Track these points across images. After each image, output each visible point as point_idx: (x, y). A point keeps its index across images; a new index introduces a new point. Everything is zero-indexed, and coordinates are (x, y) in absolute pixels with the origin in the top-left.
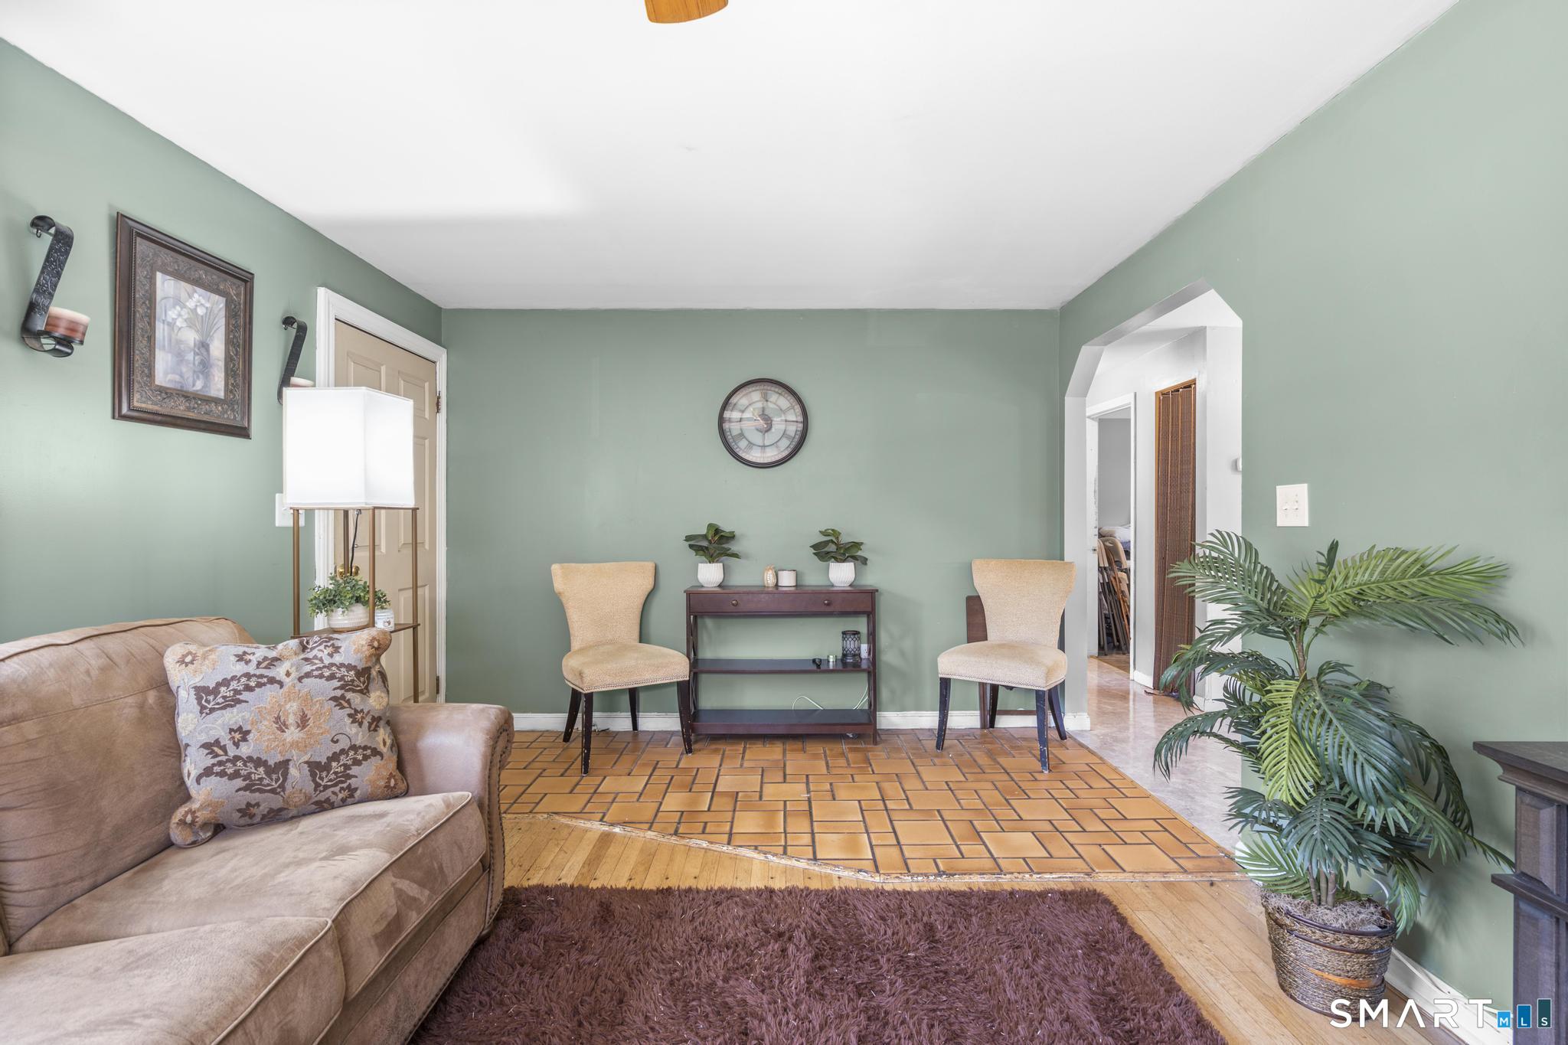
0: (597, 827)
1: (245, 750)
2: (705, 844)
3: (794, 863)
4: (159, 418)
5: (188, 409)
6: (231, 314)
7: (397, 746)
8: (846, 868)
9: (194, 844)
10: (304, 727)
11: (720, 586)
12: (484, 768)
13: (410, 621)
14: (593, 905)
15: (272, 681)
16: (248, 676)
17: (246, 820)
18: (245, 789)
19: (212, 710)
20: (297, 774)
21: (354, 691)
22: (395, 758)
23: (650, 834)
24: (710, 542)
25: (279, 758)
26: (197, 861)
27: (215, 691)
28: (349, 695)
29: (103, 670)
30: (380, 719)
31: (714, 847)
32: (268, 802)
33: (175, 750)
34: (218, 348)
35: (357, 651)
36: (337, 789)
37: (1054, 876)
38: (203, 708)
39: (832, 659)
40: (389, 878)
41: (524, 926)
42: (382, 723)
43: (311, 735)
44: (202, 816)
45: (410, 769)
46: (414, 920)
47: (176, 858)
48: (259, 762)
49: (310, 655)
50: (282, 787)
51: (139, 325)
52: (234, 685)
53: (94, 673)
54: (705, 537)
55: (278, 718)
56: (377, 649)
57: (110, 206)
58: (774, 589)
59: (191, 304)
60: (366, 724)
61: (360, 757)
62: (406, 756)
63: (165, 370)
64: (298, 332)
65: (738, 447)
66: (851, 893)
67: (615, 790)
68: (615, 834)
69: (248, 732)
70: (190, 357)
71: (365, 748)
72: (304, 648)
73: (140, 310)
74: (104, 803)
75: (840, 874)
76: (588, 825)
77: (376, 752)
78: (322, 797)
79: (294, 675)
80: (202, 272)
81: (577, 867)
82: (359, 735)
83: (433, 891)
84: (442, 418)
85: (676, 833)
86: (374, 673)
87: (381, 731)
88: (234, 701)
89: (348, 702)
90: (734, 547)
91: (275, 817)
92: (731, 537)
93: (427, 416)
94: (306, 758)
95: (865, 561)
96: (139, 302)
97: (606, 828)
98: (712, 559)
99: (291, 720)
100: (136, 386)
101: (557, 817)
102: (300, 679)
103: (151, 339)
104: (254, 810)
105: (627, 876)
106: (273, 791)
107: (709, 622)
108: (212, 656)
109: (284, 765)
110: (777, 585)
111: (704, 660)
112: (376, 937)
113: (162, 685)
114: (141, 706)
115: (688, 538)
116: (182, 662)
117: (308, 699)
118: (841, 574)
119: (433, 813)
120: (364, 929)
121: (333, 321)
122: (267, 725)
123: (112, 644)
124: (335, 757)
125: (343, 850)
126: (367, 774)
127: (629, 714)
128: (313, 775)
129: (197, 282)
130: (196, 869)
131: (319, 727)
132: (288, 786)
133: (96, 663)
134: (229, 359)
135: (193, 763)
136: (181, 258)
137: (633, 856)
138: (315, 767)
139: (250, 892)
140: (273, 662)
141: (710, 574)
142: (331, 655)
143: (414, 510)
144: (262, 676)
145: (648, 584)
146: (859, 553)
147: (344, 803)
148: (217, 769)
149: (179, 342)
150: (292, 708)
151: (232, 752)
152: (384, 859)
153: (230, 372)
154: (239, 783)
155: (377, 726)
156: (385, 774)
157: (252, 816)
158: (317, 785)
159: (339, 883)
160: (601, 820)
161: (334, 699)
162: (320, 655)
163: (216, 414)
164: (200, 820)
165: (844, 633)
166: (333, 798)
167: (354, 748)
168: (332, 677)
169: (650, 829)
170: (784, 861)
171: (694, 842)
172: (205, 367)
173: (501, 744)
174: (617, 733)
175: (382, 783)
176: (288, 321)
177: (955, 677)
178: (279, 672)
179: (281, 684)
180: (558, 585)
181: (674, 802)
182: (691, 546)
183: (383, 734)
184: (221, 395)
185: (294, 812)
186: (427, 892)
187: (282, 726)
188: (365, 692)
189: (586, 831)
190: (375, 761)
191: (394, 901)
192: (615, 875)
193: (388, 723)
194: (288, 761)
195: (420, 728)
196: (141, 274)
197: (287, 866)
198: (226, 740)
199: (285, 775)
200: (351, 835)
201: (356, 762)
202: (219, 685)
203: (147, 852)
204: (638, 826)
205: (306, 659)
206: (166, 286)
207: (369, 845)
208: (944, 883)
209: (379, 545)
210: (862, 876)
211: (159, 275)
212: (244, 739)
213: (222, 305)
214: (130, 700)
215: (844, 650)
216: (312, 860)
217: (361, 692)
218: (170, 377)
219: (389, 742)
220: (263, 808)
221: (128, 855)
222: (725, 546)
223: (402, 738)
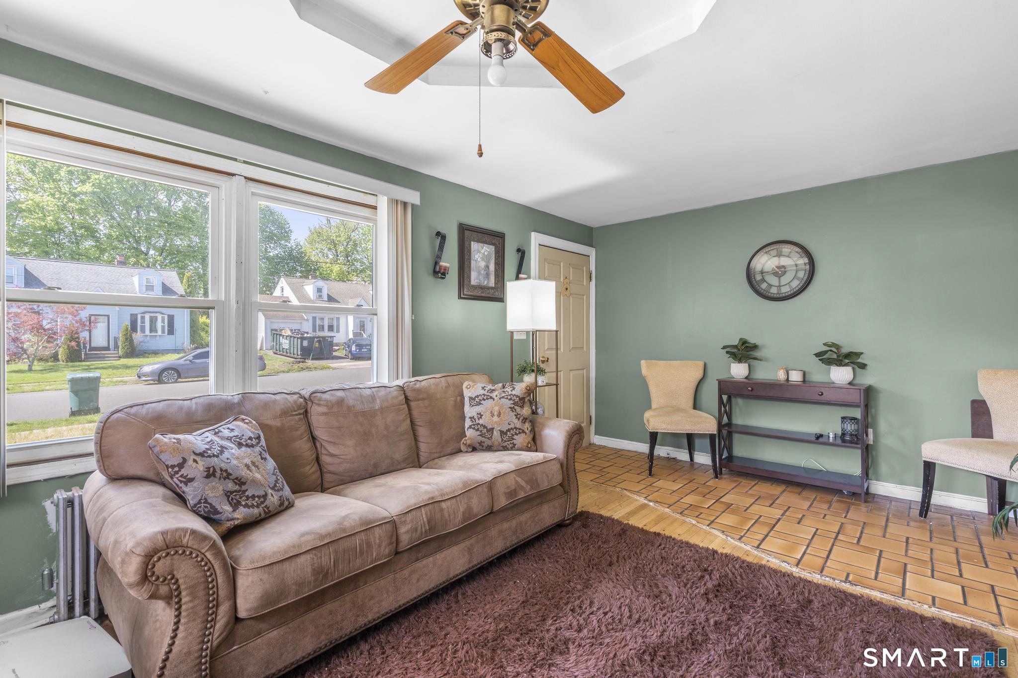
0: (642, 500)
1: (481, 422)
2: (694, 522)
3: (743, 545)
4: (472, 297)
5: (482, 292)
6: (497, 252)
7: (533, 430)
8: (775, 557)
9: (467, 452)
10: (499, 417)
11: (746, 378)
12: (565, 447)
13: (555, 383)
14: (619, 528)
15: (491, 398)
16: (484, 395)
17: (480, 447)
18: (480, 435)
19: (473, 406)
20: (496, 434)
21: (518, 406)
22: (532, 436)
23: (667, 510)
24: (739, 350)
25: (491, 427)
26: (464, 456)
27: (474, 399)
28: (516, 407)
29: (446, 387)
30: (526, 419)
31: (699, 525)
32: (487, 442)
33: (463, 418)
34: (492, 267)
35: (521, 390)
36: (509, 443)
37: (954, 614)
38: (471, 404)
39: (831, 436)
40: (513, 475)
41: (585, 526)
42: (527, 421)
43: (501, 420)
44: (469, 442)
45: (538, 442)
46: (522, 495)
47: (460, 454)
48: (485, 427)
49: (505, 390)
50: (491, 437)
51: (466, 263)
52: (480, 398)
53: (444, 388)
54: (735, 347)
55: (492, 412)
56: (528, 390)
57: (458, 221)
58: (786, 383)
59: (483, 251)
60: (521, 420)
61: (518, 432)
62: (537, 437)
63: (475, 278)
64: (522, 253)
65: (760, 288)
66: (767, 569)
67: (660, 486)
68: (649, 505)
69: (482, 415)
70: (482, 272)
71: (520, 429)
72: (504, 387)
73: (466, 257)
74: (443, 431)
75: (770, 559)
76: (638, 498)
77: (523, 432)
78: (504, 444)
79: (498, 397)
80: (486, 238)
81: (623, 514)
82: (518, 424)
83: (532, 488)
84: (593, 284)
85: (681, 513)
86: (526, 400)
87: (527, 424)
88: (479, 404)
89: (515, 410)
90: (757, 354)
91: (490, 449)
92: (755, 347)
93: (585, 284)
94: (499, 428)
95: (863, 366)
96: (466, 254)
97: (646, 502)
98: (740, 361)
99: (496, 413)
100: (465, 286)
101: (625, 491)
102: (500, 398)
103: (470, 267)
104: (483, 444)
105: (644, 524)
106: (488, 438)
107: (740, 401)
108: (475, 387)
109: (492, 429)
110: (788, 380)
111: (737, 425)
112: (505, 493)
113: (462, 395)
114: (455, 401)
115: (724, 348)
116: (467, 387)
117: (502, 406)
118: (841, 375)
119: (537, 458)
120: (501, 488)
121: (537, 245)
122: (488, 414)
123: (450, 379)
124: (509, 430)
125: (501, 462)
126: (520, 440)
127: (687, 451)
128: (501, 435)
129: (485, 242)
130: (464, 458)
131: (504, 418)
132: (493, 437)
133: (444, 385)
134: (496, 271)
135: (468, 423)
136: (479, 234)
137: (653, 517)
138: (502, 433)
139: (473, 466)
140: (492, 391)
141: (739, 371)
142: (511, 391)
143: (557, 331)
144: (488, 396)
145: (699, 374)
146: (859, 360)
147: (512, 449)
148: (473, 427)
149: (479, 267)
150: (496, 409)
151: (477, 421)
152: (513, 468)
153: (496, 276)
154: (478, 433)
155: (525, 421)
156: (527, 441)
157: (483, 446)
158: (502, 440)
159: (495, 470)
160: (645, 498)
161: (510, 408)
162: (508, 390)
163: (490, 294)
164: (468, 443)
165: (843, 418)
166: (508, 446)
167: (515, 428)
168: (511, 399)
169: (668, 508)
170: (737, 543)
171: (688, 520)
172: (487, 275)
173: (575, 439)
174: (681, 461)
175: (525, 445)
176: (519, 250)
177: (940, 462)
178: (494, 395)
179: (494, 399)
180: (644, 372)
181: (690, 499)
182: (727, 352)
183: (527, 426)
184: (493, 285)
185: (495, 449)
186: (529, 487)
187: (493, 415)
188: (522, 407)
189: (636, 500)
190: (523, 435)
191: (514, 484)
192: (638, 522)
193: (530, 421)
194: (493, 428)
195: (543, 426)
196: (466, 243)
197: (485, 462)
198: (476, 417)
199: (492, 433)
200: (506, 458)
201: (516, 434)
202: (476, 397)
203: (454, 451)
204: (663, 505)
205: (504, 391)
206: (475, 246)
207: (510, 462)
208: (846, 587)
209: (560, 348)
210: (784, 565)
211: (472, 242)
212: (481, 418)
213: (494, 249)
214: (452, 399)
215: (842, 430)
216: (491, 462)
217: (520, 406)
218: (476, 281)
219: (529, 429)
220: (485, 445)
221: (449, 450)
222: (751, 353)
223: (536, 429)
